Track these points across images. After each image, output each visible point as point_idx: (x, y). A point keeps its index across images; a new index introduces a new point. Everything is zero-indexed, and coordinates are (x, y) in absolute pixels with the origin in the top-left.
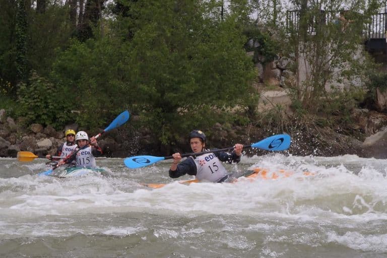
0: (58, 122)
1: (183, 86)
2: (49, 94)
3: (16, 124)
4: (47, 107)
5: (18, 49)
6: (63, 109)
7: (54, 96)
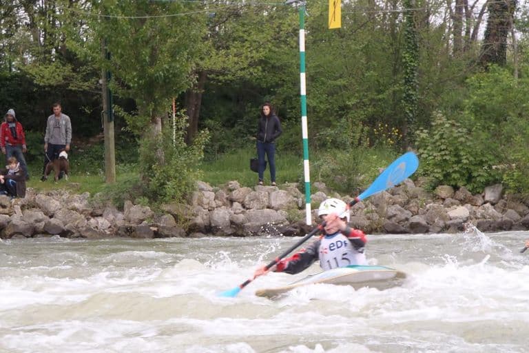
0: (474, 182)
2: (461, 143)
3: (416, 186)
4: (459, 162)
5: (406, 82)
6: (481, 163)
7: (469, 147)
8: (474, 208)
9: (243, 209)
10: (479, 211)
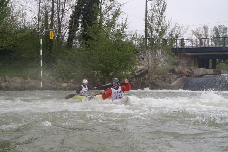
0: (68, 78)
2: (65, 68)
3: (53, 78)
4: (64, 72)
8: (68, 84)
9: (9, 83)
10: (69, 85)
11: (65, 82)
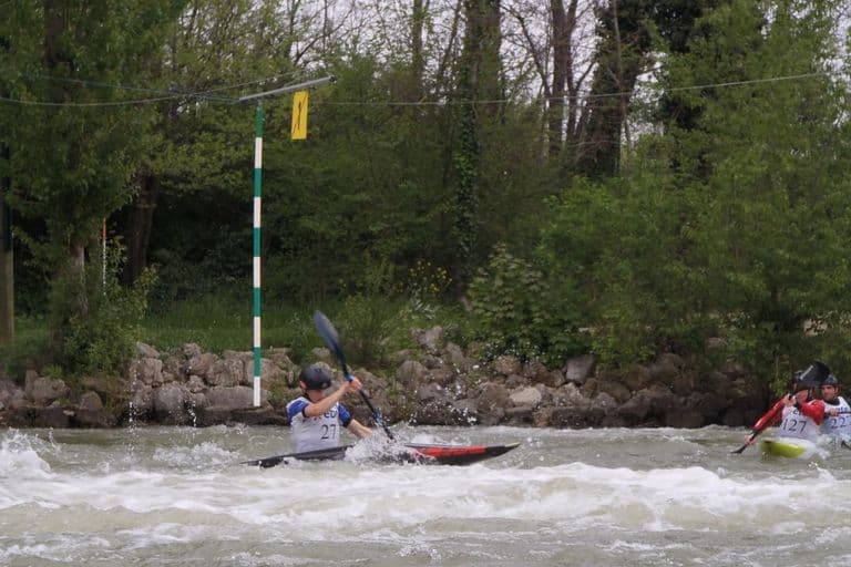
0: (551, 352)
1: (820, 275)
2: (534, 292)
3: (465, 356)
4: (529, 321)
5: (460, 200)
6: (561, 324)
7: (544, 299)
8: (550, 389)
9: (204, 386)
10: (558, 394)
11: (534, 381)
